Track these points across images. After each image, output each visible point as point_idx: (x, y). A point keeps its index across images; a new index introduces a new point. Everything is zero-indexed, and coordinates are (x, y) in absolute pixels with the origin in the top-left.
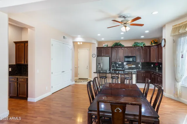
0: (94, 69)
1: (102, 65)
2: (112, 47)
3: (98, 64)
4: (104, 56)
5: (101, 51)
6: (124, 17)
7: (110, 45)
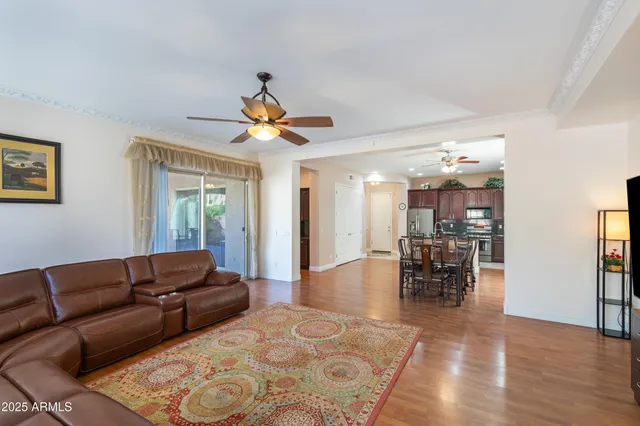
0: (403, 231)
1: (418, 226)
2: (439, 190)
3: (411, 222)
4: (422, 207)
5: (417, 198)
6: (447, 152)
7: (436, 185)
